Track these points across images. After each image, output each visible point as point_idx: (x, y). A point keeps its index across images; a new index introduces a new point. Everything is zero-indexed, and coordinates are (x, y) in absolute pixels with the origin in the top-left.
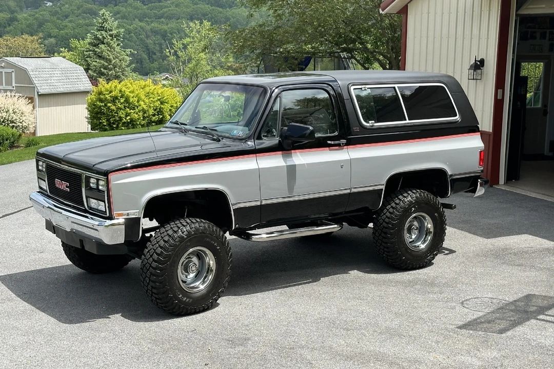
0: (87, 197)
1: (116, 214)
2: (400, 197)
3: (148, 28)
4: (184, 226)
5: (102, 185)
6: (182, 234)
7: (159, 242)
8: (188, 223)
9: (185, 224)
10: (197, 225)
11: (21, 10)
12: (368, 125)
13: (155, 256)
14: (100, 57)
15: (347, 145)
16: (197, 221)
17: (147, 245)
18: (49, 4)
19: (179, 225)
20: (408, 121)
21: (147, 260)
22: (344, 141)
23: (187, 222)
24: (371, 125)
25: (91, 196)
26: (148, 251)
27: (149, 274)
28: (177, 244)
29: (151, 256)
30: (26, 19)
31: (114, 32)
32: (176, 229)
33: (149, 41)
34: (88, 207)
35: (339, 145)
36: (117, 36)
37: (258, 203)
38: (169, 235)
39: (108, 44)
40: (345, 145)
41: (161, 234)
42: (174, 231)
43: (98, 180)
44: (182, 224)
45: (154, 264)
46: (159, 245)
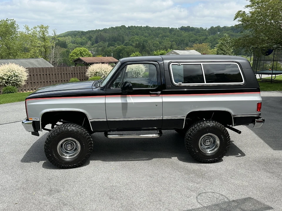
11: (210, 35)
15: (162, 94)
18: (219, 33)
20: (205, 83)
22: (160, 92)
24: (179, 84)
30: (210, 38)
35: (157, 94)
37: (105, 120)
40: (160, 94)
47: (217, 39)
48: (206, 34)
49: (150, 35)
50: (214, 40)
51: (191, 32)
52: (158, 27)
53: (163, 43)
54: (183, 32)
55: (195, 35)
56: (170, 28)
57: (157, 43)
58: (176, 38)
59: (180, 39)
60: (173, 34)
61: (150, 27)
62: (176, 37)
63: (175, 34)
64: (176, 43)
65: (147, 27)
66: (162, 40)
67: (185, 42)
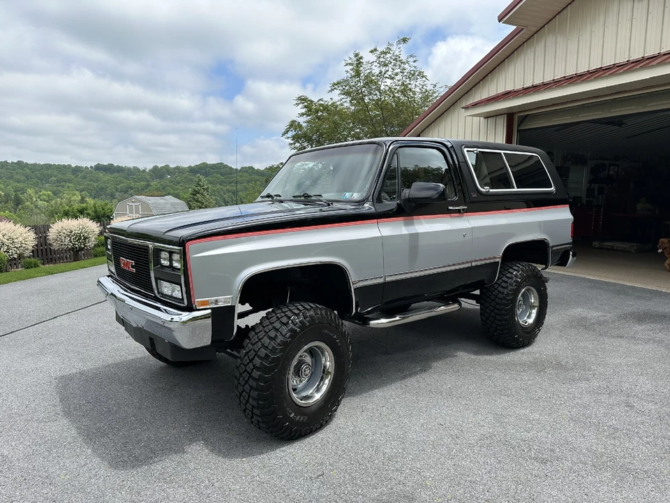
0: (156, 279)
1: (198, 301)
2: (511, 270)
3: (225, 189)
4: (295, 314)
5: (177, 261)
6: (294, 327)
7: (262, 339)
8: (301, 311)
9: (297, 312)
10: (312, 313)
11: (153, 180)
12: (484, 190)
13: (257, 361)
14: (197, 201)
15: (467, 213)
16: (312, 307)
17: (245, 344)
18: (169, 177)
19: (289, 313)
20: (516, 190)
21: (245, 366)
22: (464, 207)
23: (298, 309)
24: (486, 190)
25: (161, 278)
26: (247, 353)
27: (249, 388)
28: (288, 340)
29: (251, 361)
30: (156, 185)
31: (205, 187)
32: (284, 320)
33: (225, 196)
34: (159, 293)
35: (459, 211)
36: (207, 189)
37: (381, 281)
38: (276, 329)
39: (202, 194)
40: (465, 212)
41: (264, 327)
42: (283, 323)
43: (171, 253)
44: (293, 312)
45: (256, 374)
46: (263, 345)
47: (167, 186)
48: (146, 178)
49: (28, 178)
50: (164, 188)
51: (116, 174)
52: (46, 164)
53: (61, 194)
54: (101, 174)
55: (126, 179)
56: (73, 166)
57: (48, 194)
58: (89, 184)
59: (97, 187)
60: (81, 177)
61: (27, 164)
62: (89, 182)
63: (84, 178)
64: (89, 193)
65: (19, 163)
66: (59, 188)
67: (108, 191)
